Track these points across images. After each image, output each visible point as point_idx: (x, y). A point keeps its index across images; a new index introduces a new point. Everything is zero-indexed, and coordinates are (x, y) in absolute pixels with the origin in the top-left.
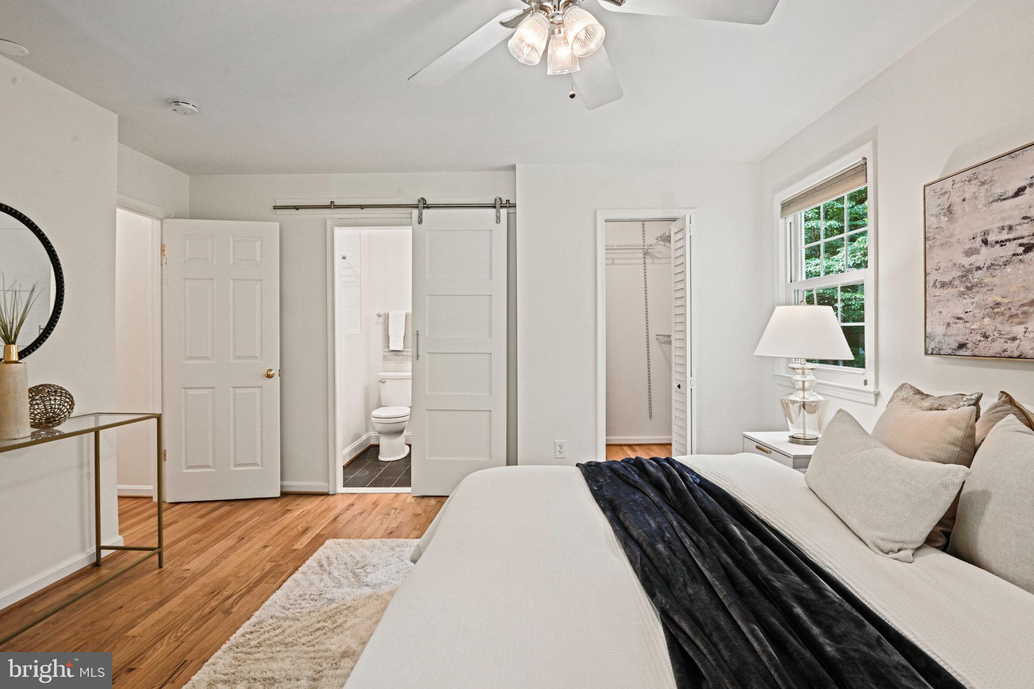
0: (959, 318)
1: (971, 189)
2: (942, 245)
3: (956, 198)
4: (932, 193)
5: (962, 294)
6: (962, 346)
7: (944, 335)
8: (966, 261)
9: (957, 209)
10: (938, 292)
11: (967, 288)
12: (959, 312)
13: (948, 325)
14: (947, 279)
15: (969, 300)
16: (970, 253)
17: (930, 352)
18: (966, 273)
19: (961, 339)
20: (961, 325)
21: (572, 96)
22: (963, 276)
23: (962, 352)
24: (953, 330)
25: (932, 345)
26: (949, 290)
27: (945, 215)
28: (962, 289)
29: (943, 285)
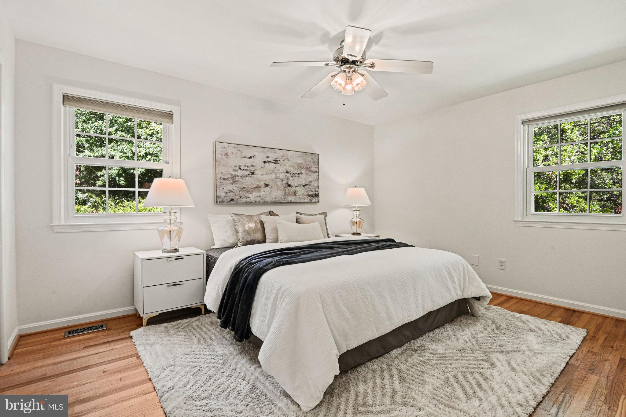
0: (230, 191)
1: (235, 151)
2: (223, 165)
3: (229, 152)
4: (219, 146)
5: (232, 183)
6: (232, 200)
7: (225, 196)
8: (233, 173)
9: (230, 154)
10: (222, 181)
11: (234, 181)
12: (231, 189)
13: (227, 193)
14: (226, 177)
15: (234, 186)
16: (234, 170)
17: (219, 202)
18: (233, 177)
19: (232, 198)
20: (231, 193)
21: (344, 104)
22: (232, 178)
23: (232, 202)
24: (229, 194)
25: (219, 200)
26: (227, 181)
27: (225, 155)
28: (232, 182)
29: (224, 179)
